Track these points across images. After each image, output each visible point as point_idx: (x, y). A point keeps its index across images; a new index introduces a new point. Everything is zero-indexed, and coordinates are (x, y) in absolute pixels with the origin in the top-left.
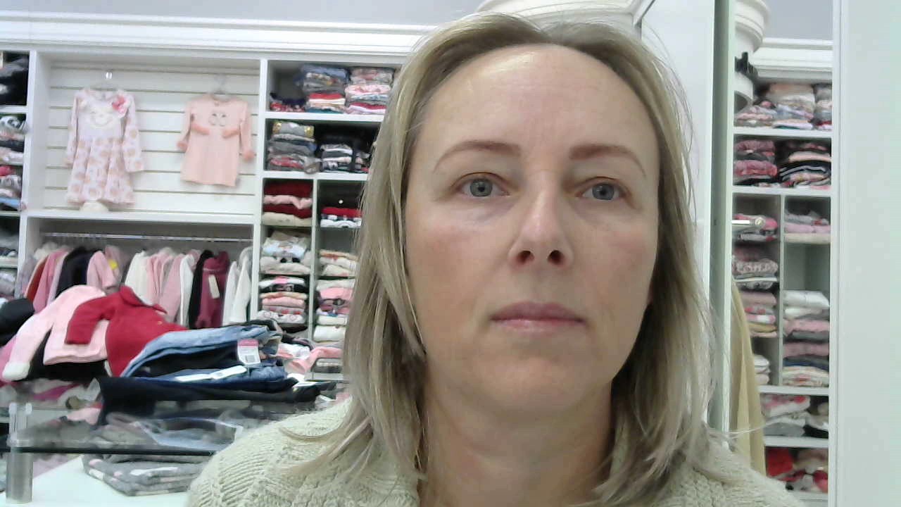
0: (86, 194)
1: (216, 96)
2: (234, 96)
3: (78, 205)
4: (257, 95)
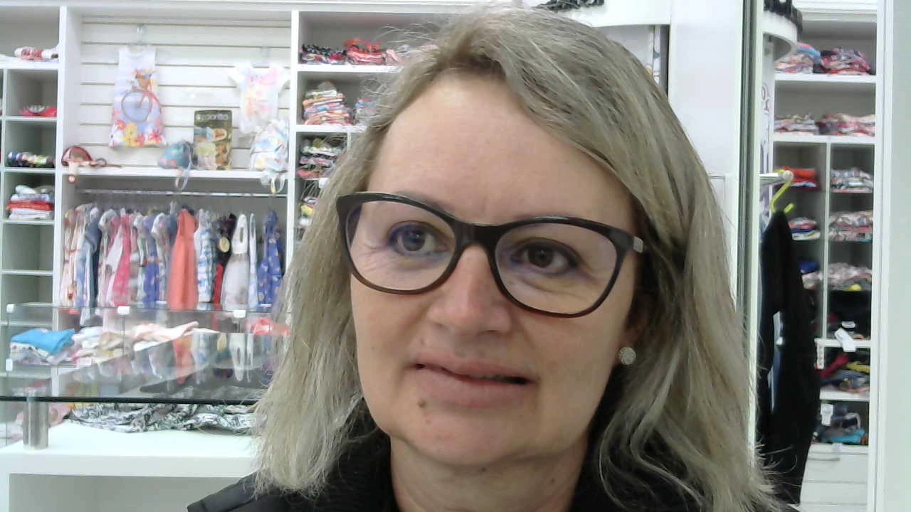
4: (290, 48)
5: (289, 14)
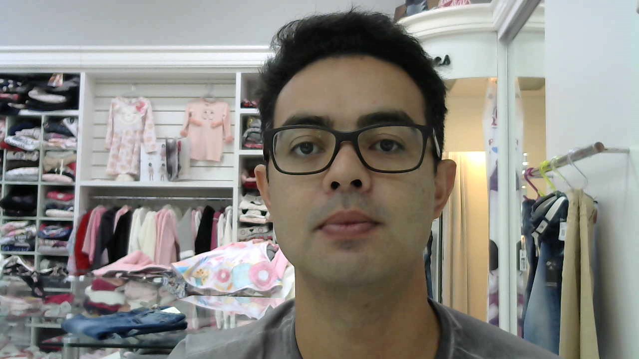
0: (119, 170)
1: (207, 99)
2: (219, 99)
3: (114, 177)
4: (234, 97)
5: (235, 75)
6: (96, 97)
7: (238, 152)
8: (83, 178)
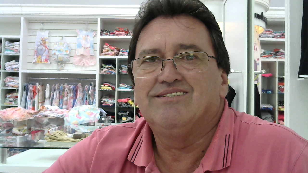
4: (97, 30)
5: (97, 19)
6: (29, 29)
7: (99, 57)
8: (23, 69)
